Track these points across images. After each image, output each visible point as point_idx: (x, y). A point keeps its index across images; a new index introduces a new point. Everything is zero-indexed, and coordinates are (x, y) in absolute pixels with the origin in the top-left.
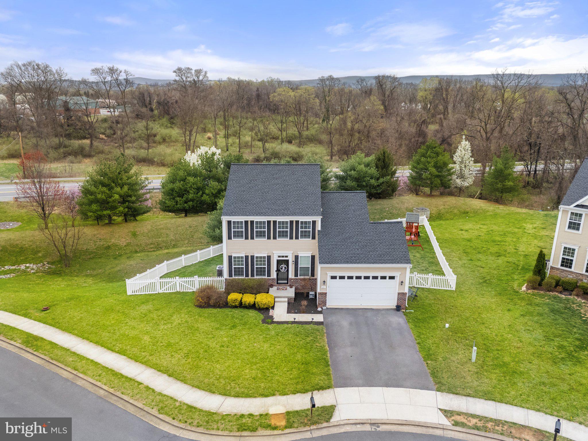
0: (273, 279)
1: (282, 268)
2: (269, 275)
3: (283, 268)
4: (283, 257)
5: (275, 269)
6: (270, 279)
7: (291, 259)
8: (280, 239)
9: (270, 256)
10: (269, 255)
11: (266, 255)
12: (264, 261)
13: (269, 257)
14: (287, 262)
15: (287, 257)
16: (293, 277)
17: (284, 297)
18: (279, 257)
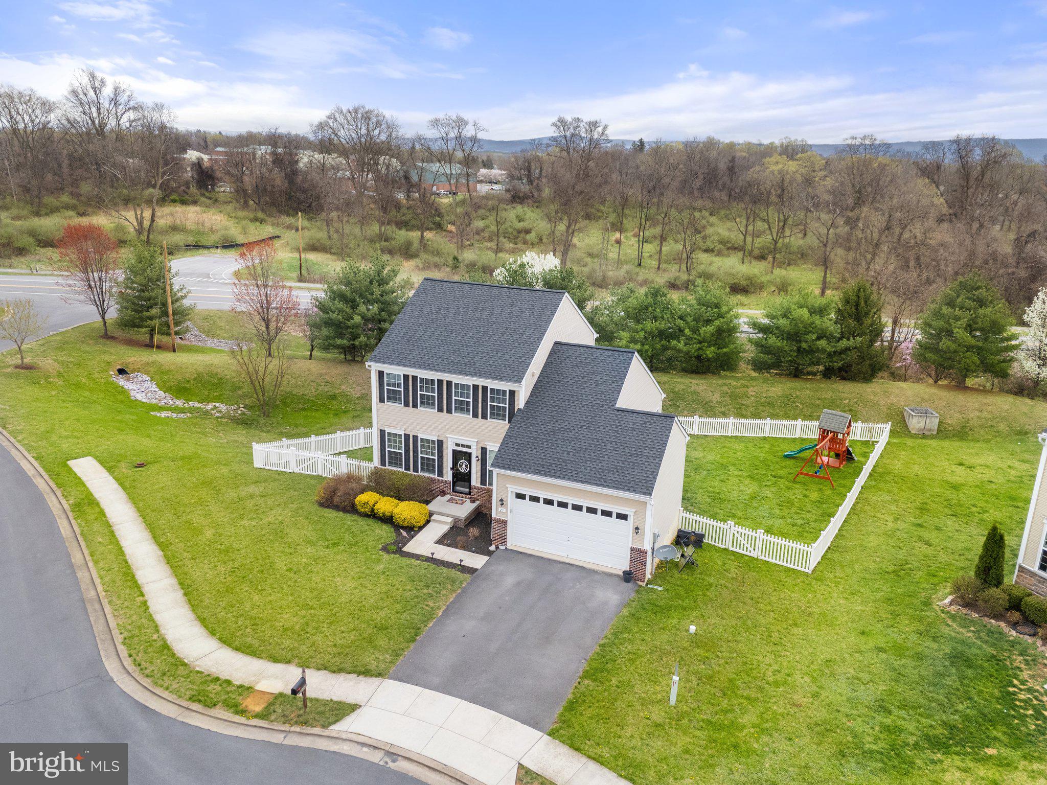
0: (446, 482)
1: (461, 466)
2: (441, 474)
3: (464, 466)
4: (463, 446)
5: (450, 465)
6: (442, 482)
7: (475, 452)
8: (457, 414)
9: (442, 442)
10: (440, 439)
11: (435, 439)
12: (433, 448)
13: (440, 443)
14: (468, 456)
15: (469, 447)
16: (479, 485)
17: (448, 516)
18: (457, 445)
